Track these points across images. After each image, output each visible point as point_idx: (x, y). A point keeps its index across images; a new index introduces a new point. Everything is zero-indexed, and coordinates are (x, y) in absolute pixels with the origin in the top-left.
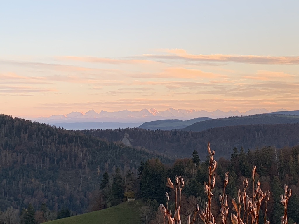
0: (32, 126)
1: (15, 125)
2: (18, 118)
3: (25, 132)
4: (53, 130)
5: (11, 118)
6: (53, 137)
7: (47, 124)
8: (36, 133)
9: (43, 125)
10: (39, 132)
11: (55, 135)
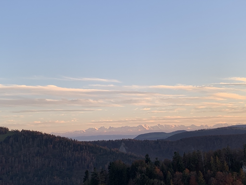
0: (55, 139)
1: (44, 138)
2: (46, 133)
3: (50, 143)
4: (70, 141)
5: (42, 133)
6: (70, 146)
7: (66, 137)
8: (58, 144)
9: (63, 138)
10: (60, 143)
11: (71, 145)
